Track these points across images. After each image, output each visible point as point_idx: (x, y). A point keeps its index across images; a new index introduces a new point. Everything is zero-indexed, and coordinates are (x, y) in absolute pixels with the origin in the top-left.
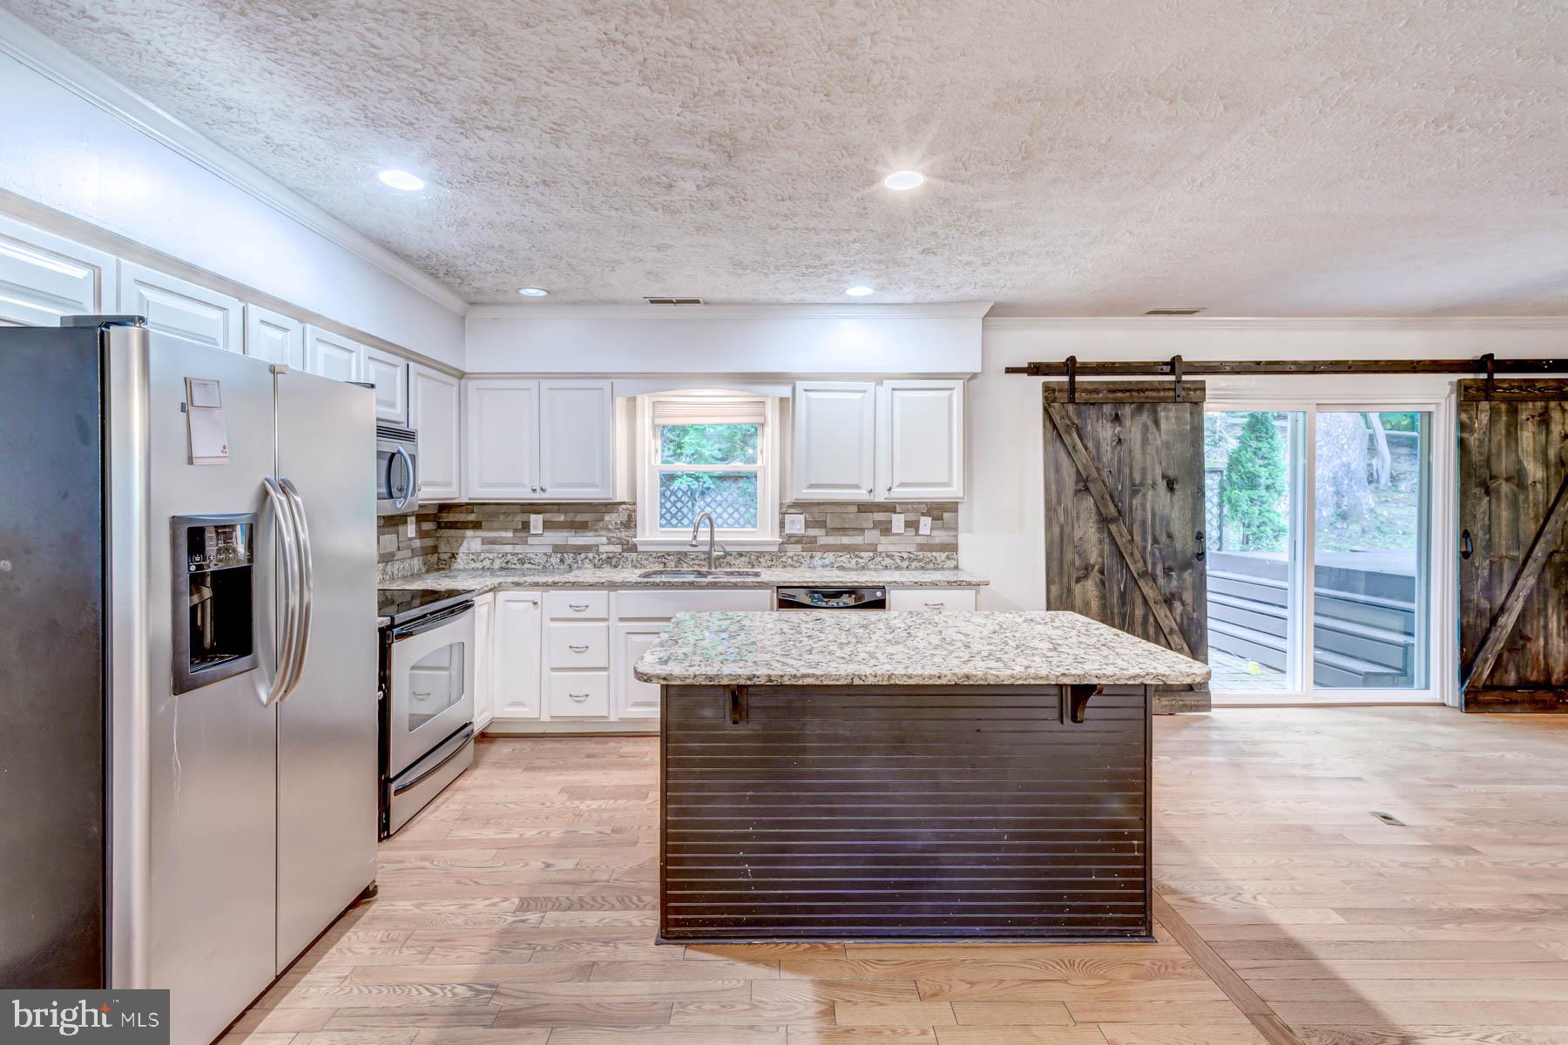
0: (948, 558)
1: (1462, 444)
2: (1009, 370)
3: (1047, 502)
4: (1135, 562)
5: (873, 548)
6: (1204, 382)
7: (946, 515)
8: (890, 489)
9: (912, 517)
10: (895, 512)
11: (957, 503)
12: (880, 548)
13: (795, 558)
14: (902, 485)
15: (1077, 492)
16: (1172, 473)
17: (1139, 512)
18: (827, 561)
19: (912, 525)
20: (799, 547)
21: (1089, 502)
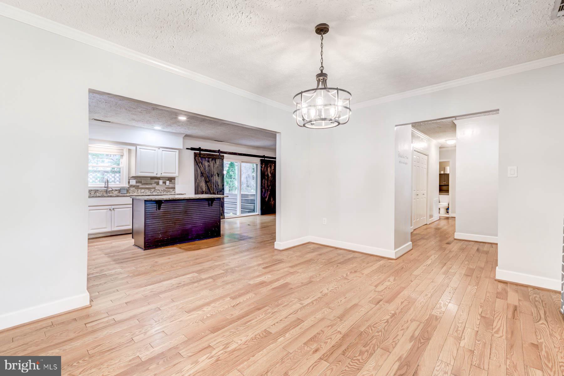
0: (173, 190)
1: (261, 170)
2: (187, 149)
3: (195, 178)
4: (212, 190)
5: (154, 188)
6: (224, 155)
7: (172, 181)
8: (162, 174)
9: (164, 181)
10: (160, 180)
11: (175, 178)
12: (156, 188)
13: (133, 191)
14: (164, 173)
15: (201, 176)
16: (218, 173)
17: (213, 180)
18: (142, 192)
19: (164, 183)
20: (134, 188)
21: (203, 178)
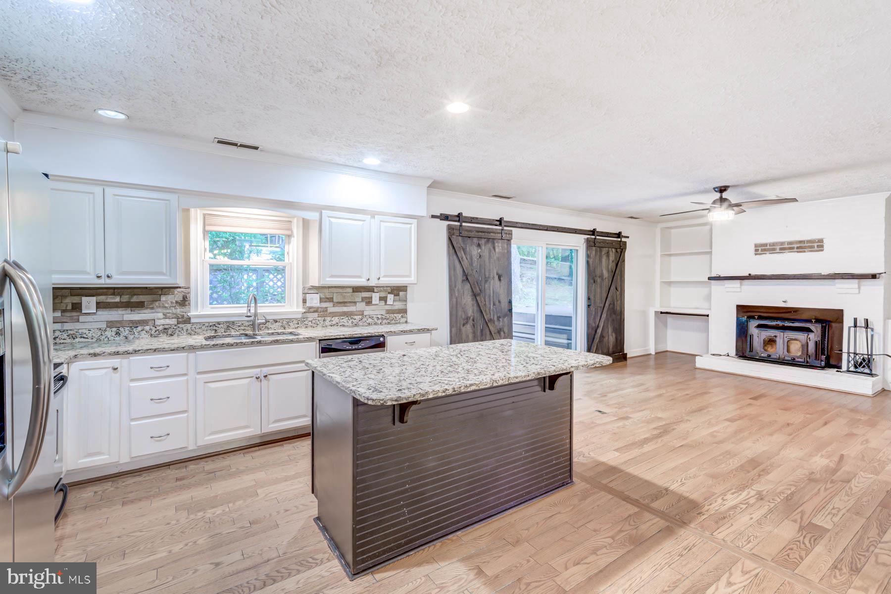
0: (402, 317)
2: (433, 217)
3: (450, 286)
4: (487, 314)
5: (362, 313)
6: (511, 231)
7: (401, 293)
8: (379, 279)
9: (383, 294)
10: (374, 292)
11: (407, 286)
12: (366, 313)
13: (314, 322)
14: (385, 276)
15: (463, 281)
16: (500, 272)
17: (488, 290)
18: (334, 323)
19: (383, 299)
20: (316, 315)
21: (468, 286)
